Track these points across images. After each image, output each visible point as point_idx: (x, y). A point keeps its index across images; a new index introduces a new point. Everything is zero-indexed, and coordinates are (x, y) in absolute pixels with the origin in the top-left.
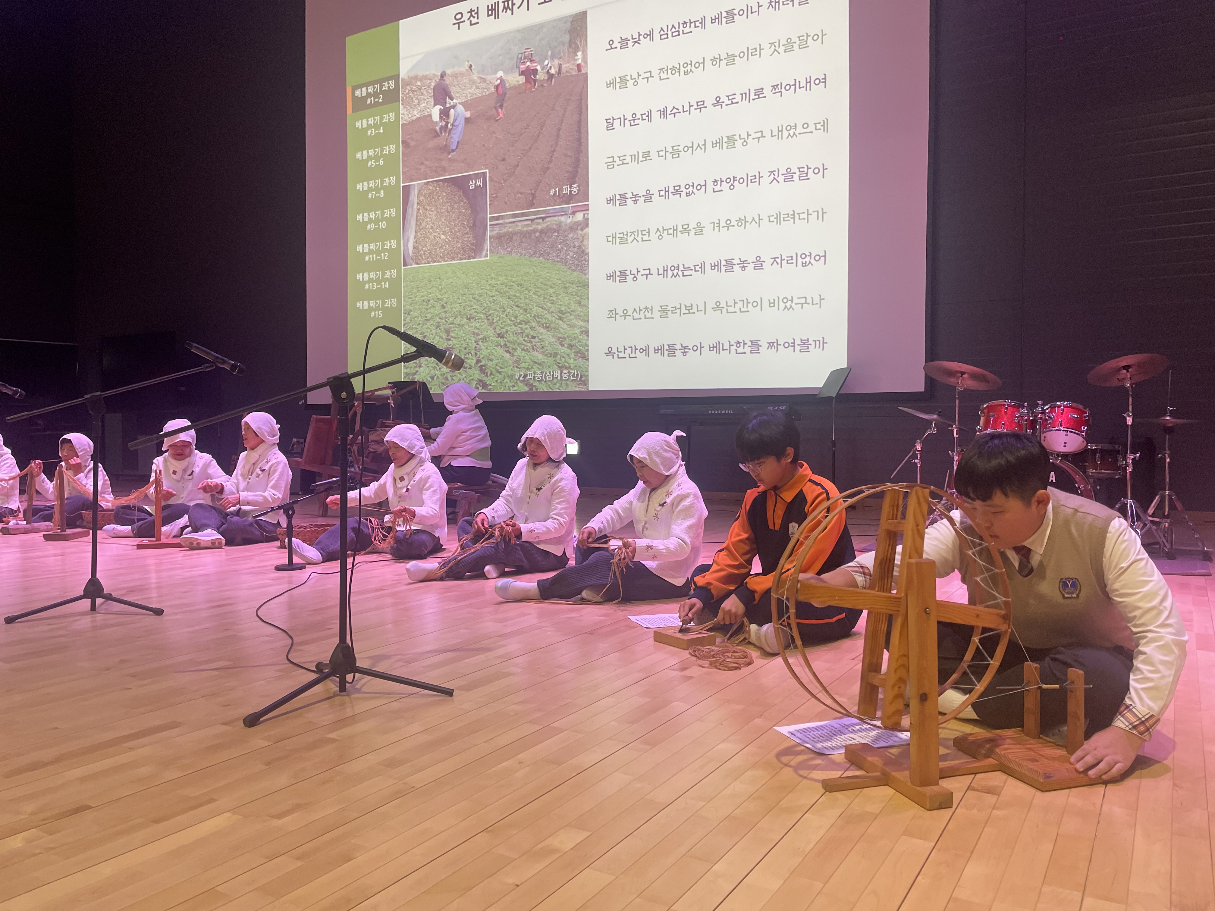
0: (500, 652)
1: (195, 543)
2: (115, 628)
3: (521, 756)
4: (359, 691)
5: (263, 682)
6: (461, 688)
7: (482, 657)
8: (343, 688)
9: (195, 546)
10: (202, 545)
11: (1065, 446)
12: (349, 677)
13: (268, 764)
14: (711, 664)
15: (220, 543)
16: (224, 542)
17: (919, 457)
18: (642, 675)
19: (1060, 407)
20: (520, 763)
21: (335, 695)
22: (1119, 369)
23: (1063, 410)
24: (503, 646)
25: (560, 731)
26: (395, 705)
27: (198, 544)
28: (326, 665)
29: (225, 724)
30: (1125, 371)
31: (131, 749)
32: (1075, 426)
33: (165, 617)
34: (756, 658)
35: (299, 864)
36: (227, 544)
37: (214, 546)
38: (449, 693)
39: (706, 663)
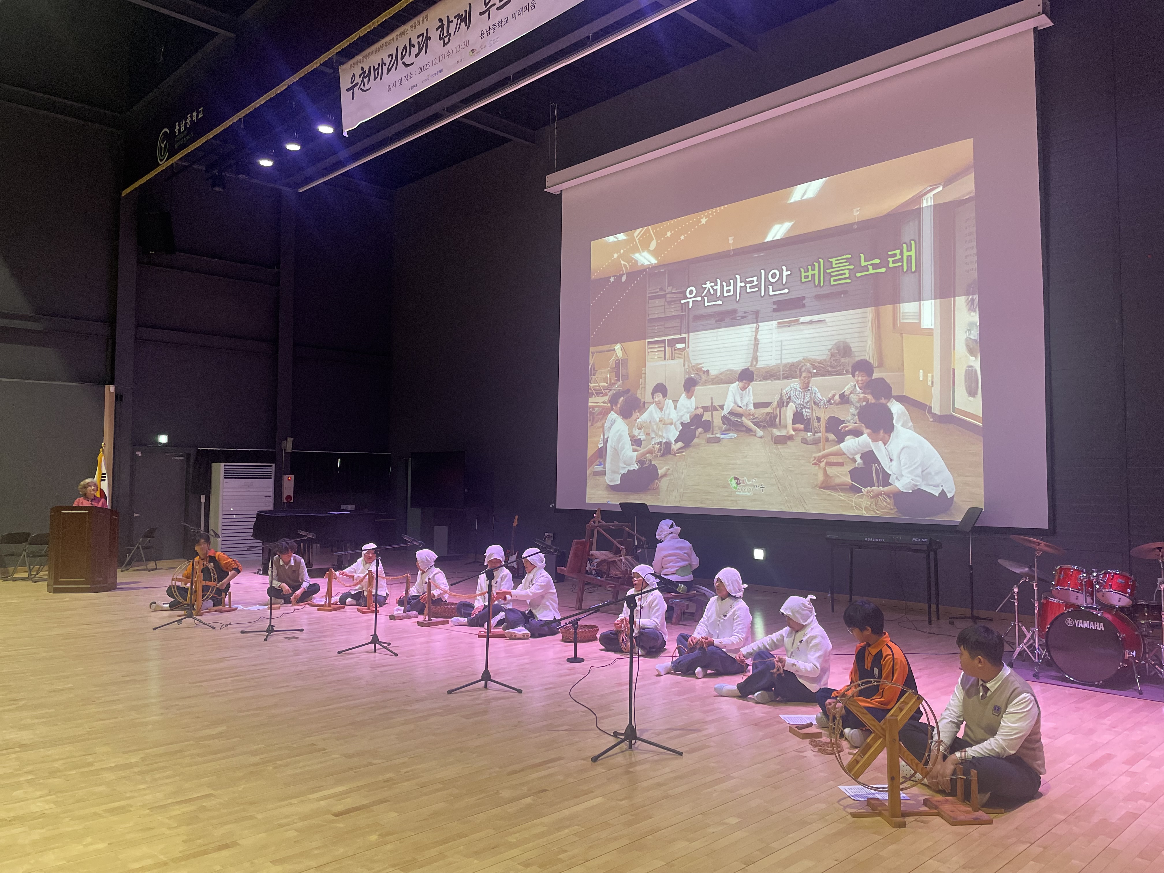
0: (705, 733)
1: (513, 635)
2: (503, 701)
3: (716, 787)
4: (637, 748)
5: (590, 740)
6: (686, 752)
7: (695, 735)
8: (630, 746)
9: (513, 638)
10: (518, 636)
11: (1119, 601)
12: (633, 742)
13: (608, 779)
14: (819, 750)
15: (528, 636)
16: (530, 635)
17: (1016, 597)
18: (778, 753)
19: (1111, 573)
20: (715, 790)
21: (626, 750)
22: (1154, 549)
23: (1113, 576)
24: (706, 729)
25: (734, 778)
26: (656, 758)
27: (515, 636)
28: (621, 734)
29: (583, 759)
30: (1158, 550)
31: (549, 768)
32: (1122, 589)
33: (524, 695)
34: (847, 748)
35: (633, 817)
36: (531, 637)
37: (524, 637)
38: (681, 754)
39: (816, 750)
